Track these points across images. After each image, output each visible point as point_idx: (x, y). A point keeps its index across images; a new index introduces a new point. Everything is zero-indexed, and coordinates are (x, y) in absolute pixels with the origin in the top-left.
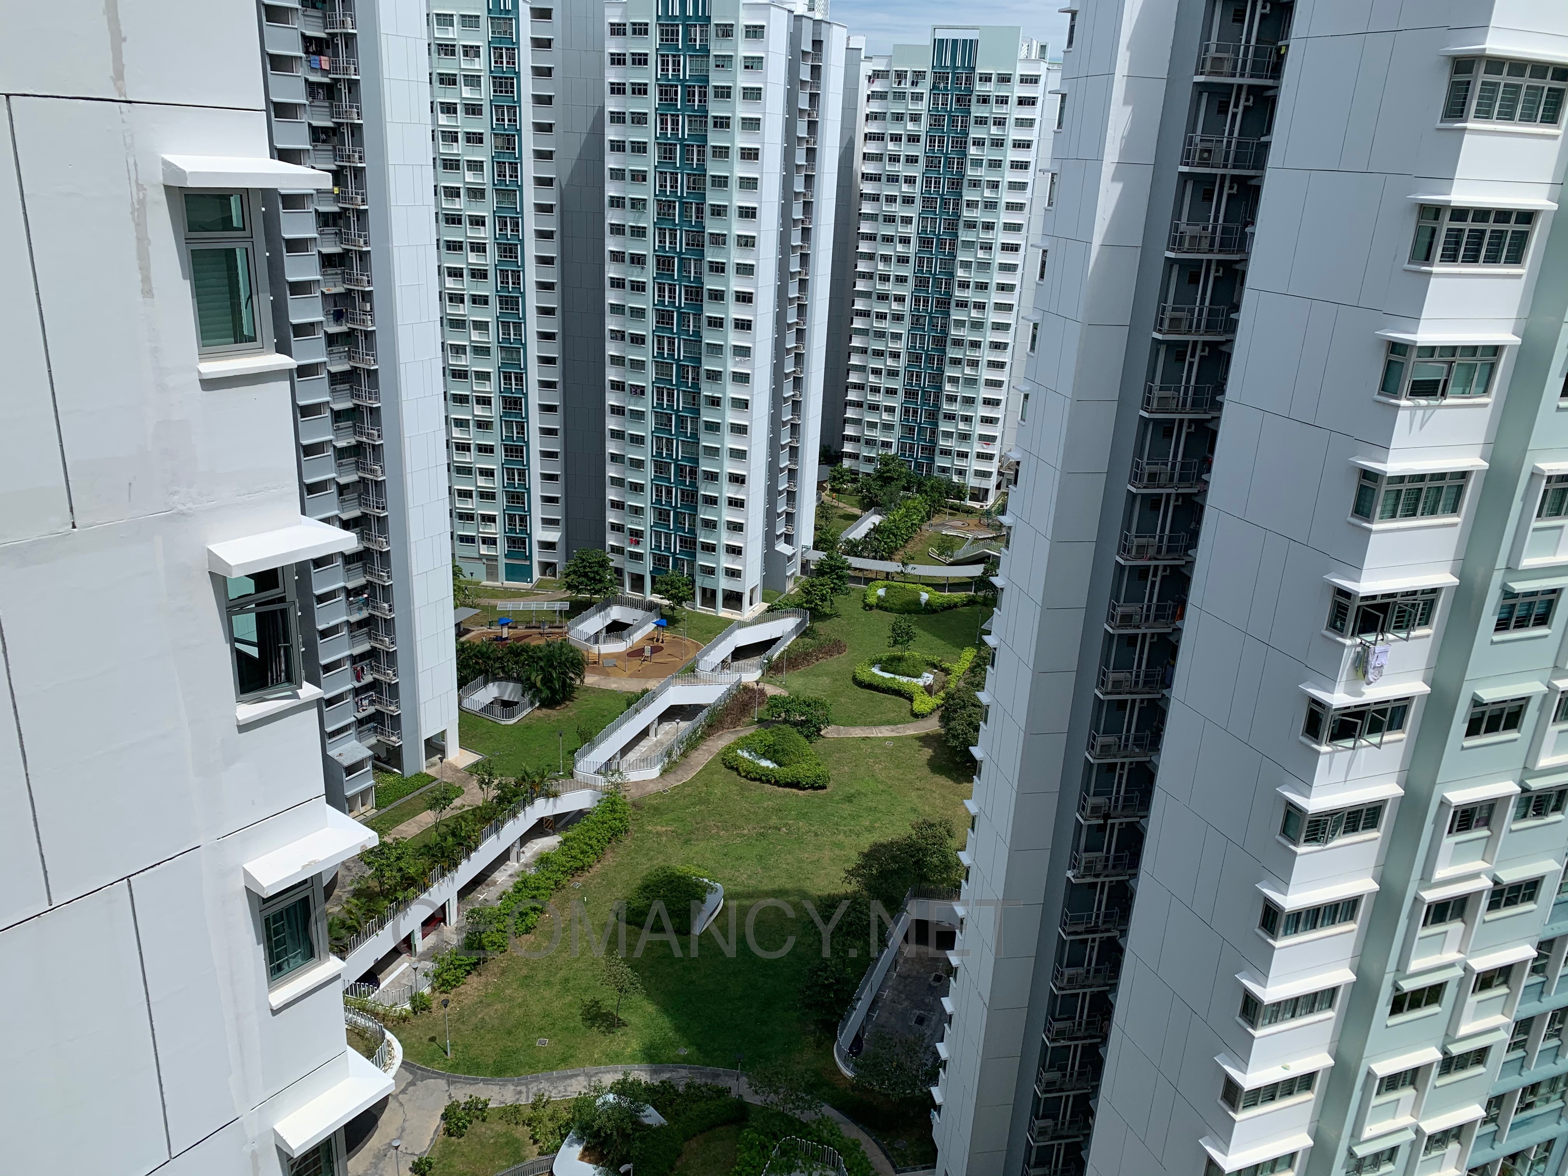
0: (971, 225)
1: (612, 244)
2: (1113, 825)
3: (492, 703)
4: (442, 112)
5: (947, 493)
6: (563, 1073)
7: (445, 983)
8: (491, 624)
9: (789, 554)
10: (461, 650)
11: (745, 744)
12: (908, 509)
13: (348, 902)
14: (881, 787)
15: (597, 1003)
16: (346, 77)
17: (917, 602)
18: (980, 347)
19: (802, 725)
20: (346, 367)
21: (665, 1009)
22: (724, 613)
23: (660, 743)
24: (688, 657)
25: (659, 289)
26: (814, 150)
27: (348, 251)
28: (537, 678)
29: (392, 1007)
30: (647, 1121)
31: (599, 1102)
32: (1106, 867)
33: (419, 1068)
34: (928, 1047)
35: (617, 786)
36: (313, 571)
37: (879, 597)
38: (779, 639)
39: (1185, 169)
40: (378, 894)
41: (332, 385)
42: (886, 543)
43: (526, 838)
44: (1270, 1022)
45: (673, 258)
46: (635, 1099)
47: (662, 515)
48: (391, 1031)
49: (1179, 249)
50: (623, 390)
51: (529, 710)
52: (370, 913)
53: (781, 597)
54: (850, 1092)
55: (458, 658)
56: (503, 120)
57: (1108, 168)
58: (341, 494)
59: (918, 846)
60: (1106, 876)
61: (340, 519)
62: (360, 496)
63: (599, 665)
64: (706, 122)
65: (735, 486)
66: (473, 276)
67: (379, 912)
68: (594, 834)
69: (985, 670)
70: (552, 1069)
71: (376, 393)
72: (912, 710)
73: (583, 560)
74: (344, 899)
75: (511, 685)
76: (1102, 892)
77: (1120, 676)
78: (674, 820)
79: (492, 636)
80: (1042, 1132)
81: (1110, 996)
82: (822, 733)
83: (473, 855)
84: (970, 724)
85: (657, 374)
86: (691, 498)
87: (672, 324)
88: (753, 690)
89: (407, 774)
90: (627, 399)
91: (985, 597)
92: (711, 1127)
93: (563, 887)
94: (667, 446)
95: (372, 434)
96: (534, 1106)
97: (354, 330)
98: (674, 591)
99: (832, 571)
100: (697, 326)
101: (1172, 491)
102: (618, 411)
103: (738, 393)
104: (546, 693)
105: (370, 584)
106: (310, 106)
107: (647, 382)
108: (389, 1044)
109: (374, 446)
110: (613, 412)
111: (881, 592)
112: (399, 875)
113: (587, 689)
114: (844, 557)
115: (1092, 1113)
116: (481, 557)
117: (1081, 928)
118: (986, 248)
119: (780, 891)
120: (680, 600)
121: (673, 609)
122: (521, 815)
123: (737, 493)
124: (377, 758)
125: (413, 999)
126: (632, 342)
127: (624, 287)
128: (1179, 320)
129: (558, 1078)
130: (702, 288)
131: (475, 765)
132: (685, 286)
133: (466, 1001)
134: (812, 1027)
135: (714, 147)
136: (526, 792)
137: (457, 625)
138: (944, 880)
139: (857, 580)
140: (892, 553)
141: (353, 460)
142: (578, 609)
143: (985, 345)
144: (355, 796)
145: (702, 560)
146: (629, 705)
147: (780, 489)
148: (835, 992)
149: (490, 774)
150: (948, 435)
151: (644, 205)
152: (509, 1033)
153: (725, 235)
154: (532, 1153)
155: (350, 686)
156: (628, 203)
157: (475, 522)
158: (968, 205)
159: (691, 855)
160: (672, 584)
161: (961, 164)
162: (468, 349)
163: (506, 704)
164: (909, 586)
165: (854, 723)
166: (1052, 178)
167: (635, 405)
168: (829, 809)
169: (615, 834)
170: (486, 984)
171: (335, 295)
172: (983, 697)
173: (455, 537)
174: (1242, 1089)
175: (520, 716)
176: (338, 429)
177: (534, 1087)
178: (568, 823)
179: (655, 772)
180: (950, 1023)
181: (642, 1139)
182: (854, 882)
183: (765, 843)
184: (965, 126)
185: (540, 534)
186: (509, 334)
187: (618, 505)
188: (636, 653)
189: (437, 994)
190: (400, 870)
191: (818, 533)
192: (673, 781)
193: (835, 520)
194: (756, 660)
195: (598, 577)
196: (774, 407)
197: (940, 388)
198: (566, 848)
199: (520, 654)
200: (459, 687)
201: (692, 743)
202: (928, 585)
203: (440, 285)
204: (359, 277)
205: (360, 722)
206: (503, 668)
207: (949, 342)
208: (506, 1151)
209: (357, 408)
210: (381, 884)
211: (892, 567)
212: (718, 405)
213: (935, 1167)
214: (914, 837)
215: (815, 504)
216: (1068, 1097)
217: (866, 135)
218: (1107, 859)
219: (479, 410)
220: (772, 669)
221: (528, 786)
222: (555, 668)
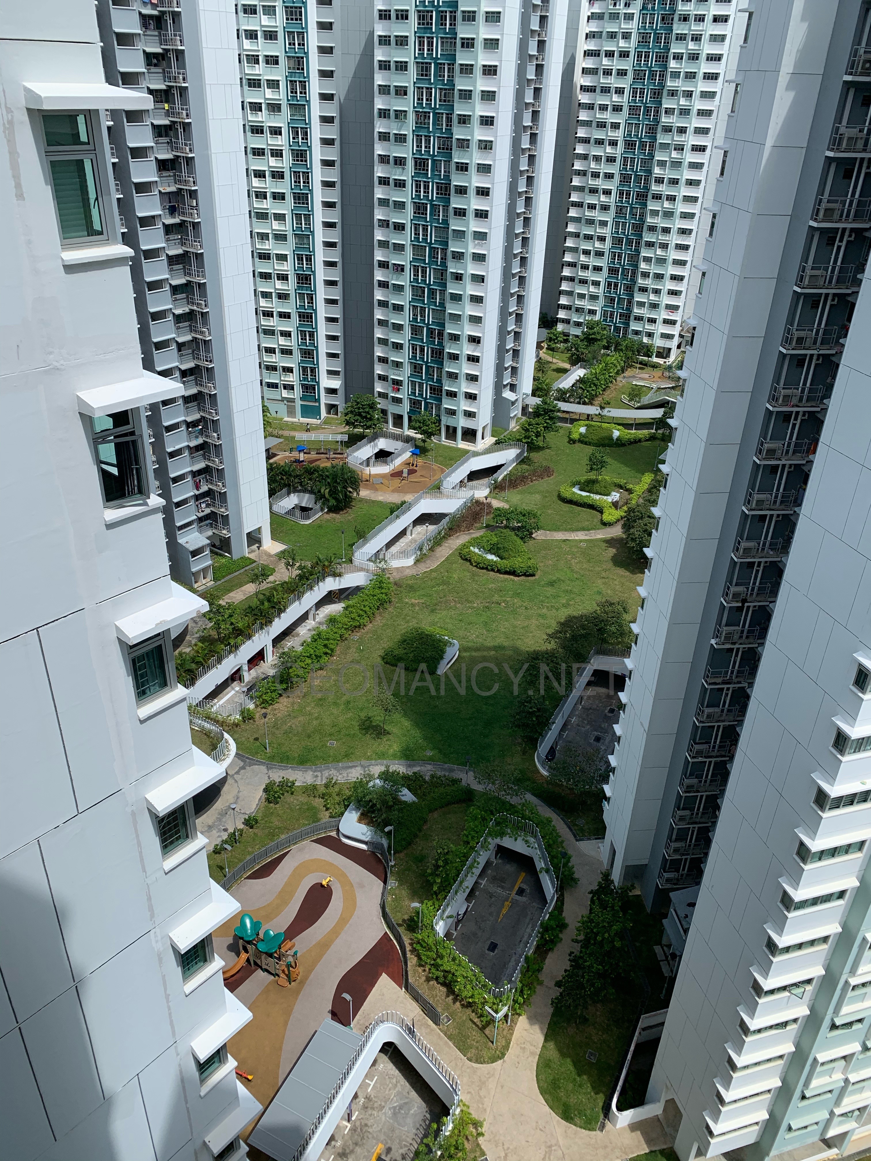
0: (668, 129)
1: (379, 149)
2: (748, 607)
3: (293, 508)
4: (246, 38)
5: (638, 351)
6: (345, 765)
7: (264, 702)
8: (291, 450)
9: (513, 400)
10: (270, 469)
11: (475, 542)
12: (607, 364)
13: (196, 645)
14: (575, 576)
15: (369, 718)
16: (171, 9)
17: (610, 438)
18: (670, 233)
19: (518, 530)
20: (180, 251)
21: (417, 724)
22: (462, 445)
23: (414, 541)
24: (436, 478)
25: (417, 185)
26: (542, 65)
27: (178, 157)
28: (325, 491)
29: (228, 716)
30: (403, 799)
31: (371, 784)
32: (741, 637)
33: (247, 758)
34: (602, 758)
35: (383, 570)
36: (162, 408)
37: (581, 434)
38: (503, 465)
39: (849, 78)
40: (216, 640)
41: (170, 265)
42: (588, 391)
43: (320, 604)
44: (854, 752)
45: (428, 159)
46: (395, 783)
47: (416, 369)
48: (228, 732)
49: (837, 149)
50: (388, 268)
51: (320, 514)
52: (212, 652)
53: (505, 434)
54: (545, 785)
55: (268, 475)
56: (294, 44)
57: (783, 79)
58: (179, 350)
59: (601, 619)
60: (741, 644)
61: (180, 369)
62: (193, 351)
63: (369, 482)
64: (455, 43)
65: (473, 346)
66: (273, 177)
67: (218, 653)
68: (367, 603)
69: (659, 490)
70: (338, 762)
71: (202, 272)
72: (602, 520)
73: (358, 403)
74: (193, 642)
75: (307, 496)
76: (736, 655)
77: (762, 497)
78: (424, 595)
79: (292, 459)
80: (682, 819)
81: (737, 729)
82: (533, 536)
83: (282, 615)
84: (645, 531)
85: (414, 255)
86: (438, 354)
87: (426, 214)
88: (483, 503)
89: (235, 557)
90: (390, 276)
91: (663, 434)
92: (448, 804)
93: (346, 639)
94: (421, 313)
95: (201, 304)
96: (326, 786)
97: (185, 221)
98: (425, 428)
99: (546, 413)
100: (446, 215)
101: (815, 352)
102: (383, 285)
103: (476, 270)
104: (332, 502)
105: (203, 418)
106: (144, 35)
107: (406, 261)
108: (227, 742)
109: (202, 313)
110: (380, 286)
111: (583, 430)
112: (231, 627)
113: (362, 500)
114: (555, 402)
115: (719, 808)
116: (283, 399)
117: (719, 680)
118: (679, 149)
119: (499, 647)
120: (429, 435)
121: (424, 441)
122: (316, 588)
123: (474, 351)
124: (214, 546)
125: (242, 713)
126: (395, 229)
127: (389, 184)
128: (832, 210)
129: (343, 768)
130: (450, 184)
131: (283, 552)
132: (437, 183)
133: (279, 715)
134: (520, 740)
135: (461, 65)
136: (319, 572)
137: (267, 451)
138: (619, 643)
139: (564, 420)
140: (593, 399)
141: (187, 324)
142: (354, 440)
143: (674, 231)
144: (198, 572)
145: (446, 404)
146: (392, 512)
147: (508, 348)
148: (537, 717)
149: (293, 559)
150: (641, 304)
151: (405, 115)
152: (309, 736)
153: (468, 140)
154: (325, 817)
155: (192, 494)
156: (392, 114)
157: (278, 372)
158: (666, 112)
159: (436, 620)
160: (424, 422)
161: (662, 76)
162: (270, 236)
163: (304, 509)
164: (605, 425)
165: (557, 529)
166: (737, 87)
167: (396, 280)
168: (536, 591)
169: (382, 604)
170: (293, 704)
171: (169, 193)
172: (656, 511)
173: (264, 384)
174: (829, 797)
175: (314, 518)
176: (176, 300)
177: (326, 774)
178: (349, 595)
179: (410, 561)
180: (619, 742)
181: (401, 810)
182: (553, 642)
183: (489, 613)
184: (667, 42)
185: (326, 382)
186: (301, 224)
187: (383, 360)
188: (397, 474)
189: (259, 709)
190: (232, 624)
191: (536, 383)
192: (423, 568)
193: (550, 372)
194: (485, 481)
195: (369, 416)
196: (504, 282)
197: (636, 266)
198: (347, 612)
199: (312, 473)
200: (270, 496)
201: (437, 541)
202: (619, 424)
203: (248, 185)
204: (187, 179)
205: (200, 520)
206: (301, 484)
207: (645, 228)
208: (307, 814)
209: (188, 284)
210: (219, 634)
211: (592, 410)
212: (461, 280)
213: (604, 838)
214: (599, 612)
215: (535, 360)
216: (702, 796)
217: (585, 52)
218: (742, 632)
219: (279, 285)
220: (498, 488)
221: (320, 569)
222: (339, 484)
